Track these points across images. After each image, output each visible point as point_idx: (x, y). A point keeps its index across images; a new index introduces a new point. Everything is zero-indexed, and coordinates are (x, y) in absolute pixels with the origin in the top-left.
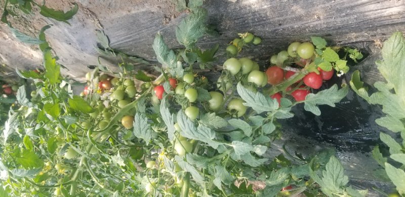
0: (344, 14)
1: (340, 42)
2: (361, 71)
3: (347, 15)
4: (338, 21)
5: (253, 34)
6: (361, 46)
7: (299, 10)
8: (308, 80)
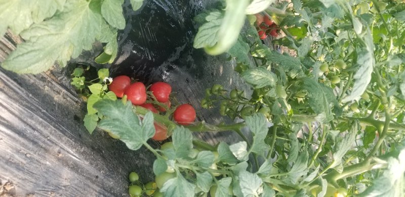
0: (36, 133)
1: (77, 102)
2: (93, 58)
3: (34, 129)
4: (48, 131)
5: (129, 188)
6: (65, 80)
7: (65, 176)
8: (140, 100)
